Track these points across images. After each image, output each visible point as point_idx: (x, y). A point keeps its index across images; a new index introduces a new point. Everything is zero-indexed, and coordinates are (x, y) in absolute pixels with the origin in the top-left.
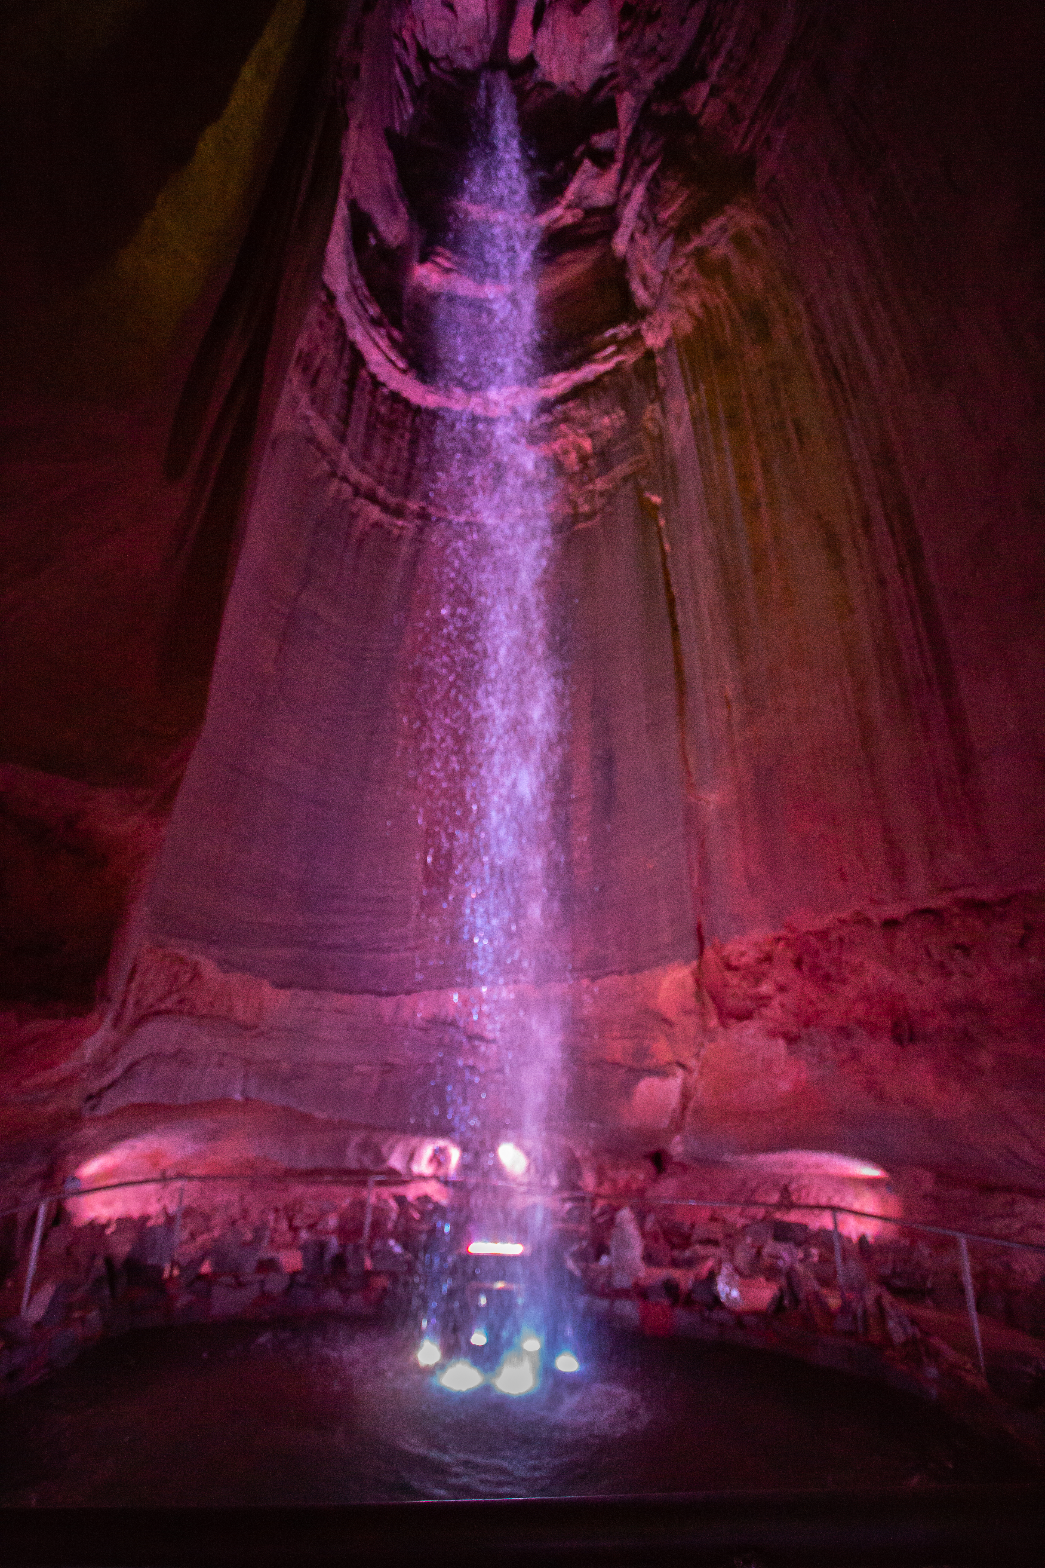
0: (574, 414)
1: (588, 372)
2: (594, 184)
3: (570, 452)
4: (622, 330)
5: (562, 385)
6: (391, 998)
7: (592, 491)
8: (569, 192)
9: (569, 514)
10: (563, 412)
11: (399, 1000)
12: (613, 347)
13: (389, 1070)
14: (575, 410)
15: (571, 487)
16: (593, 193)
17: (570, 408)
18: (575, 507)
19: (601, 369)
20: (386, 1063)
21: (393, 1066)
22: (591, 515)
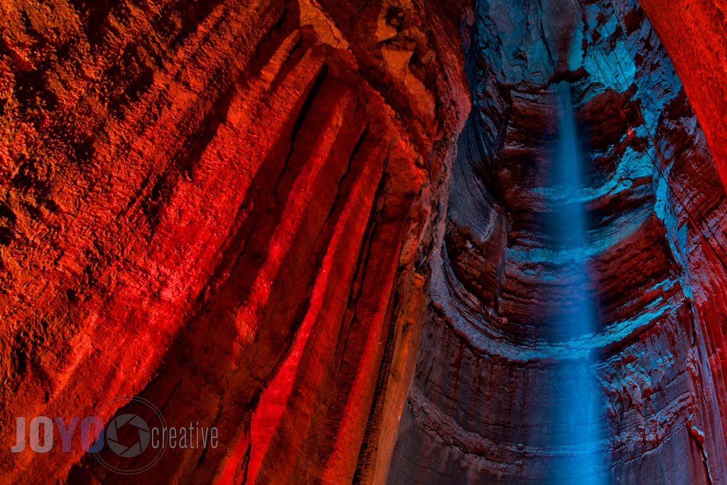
0: (636, 355)
1: (643, 319)
2: (637, 163)
3: (636, 387)
4: (666, 283)
5: (626, 330)
7: (655, 421)
8: (619, 168)
9: (639, 441)
10: (628, 352)
12: (661, 298)
14: (637, 351)
15: (639, 416)
16: (636, 168)
17: (633, 349)
18: (643, 435)
19: (654, 316)
22: (655, 443)
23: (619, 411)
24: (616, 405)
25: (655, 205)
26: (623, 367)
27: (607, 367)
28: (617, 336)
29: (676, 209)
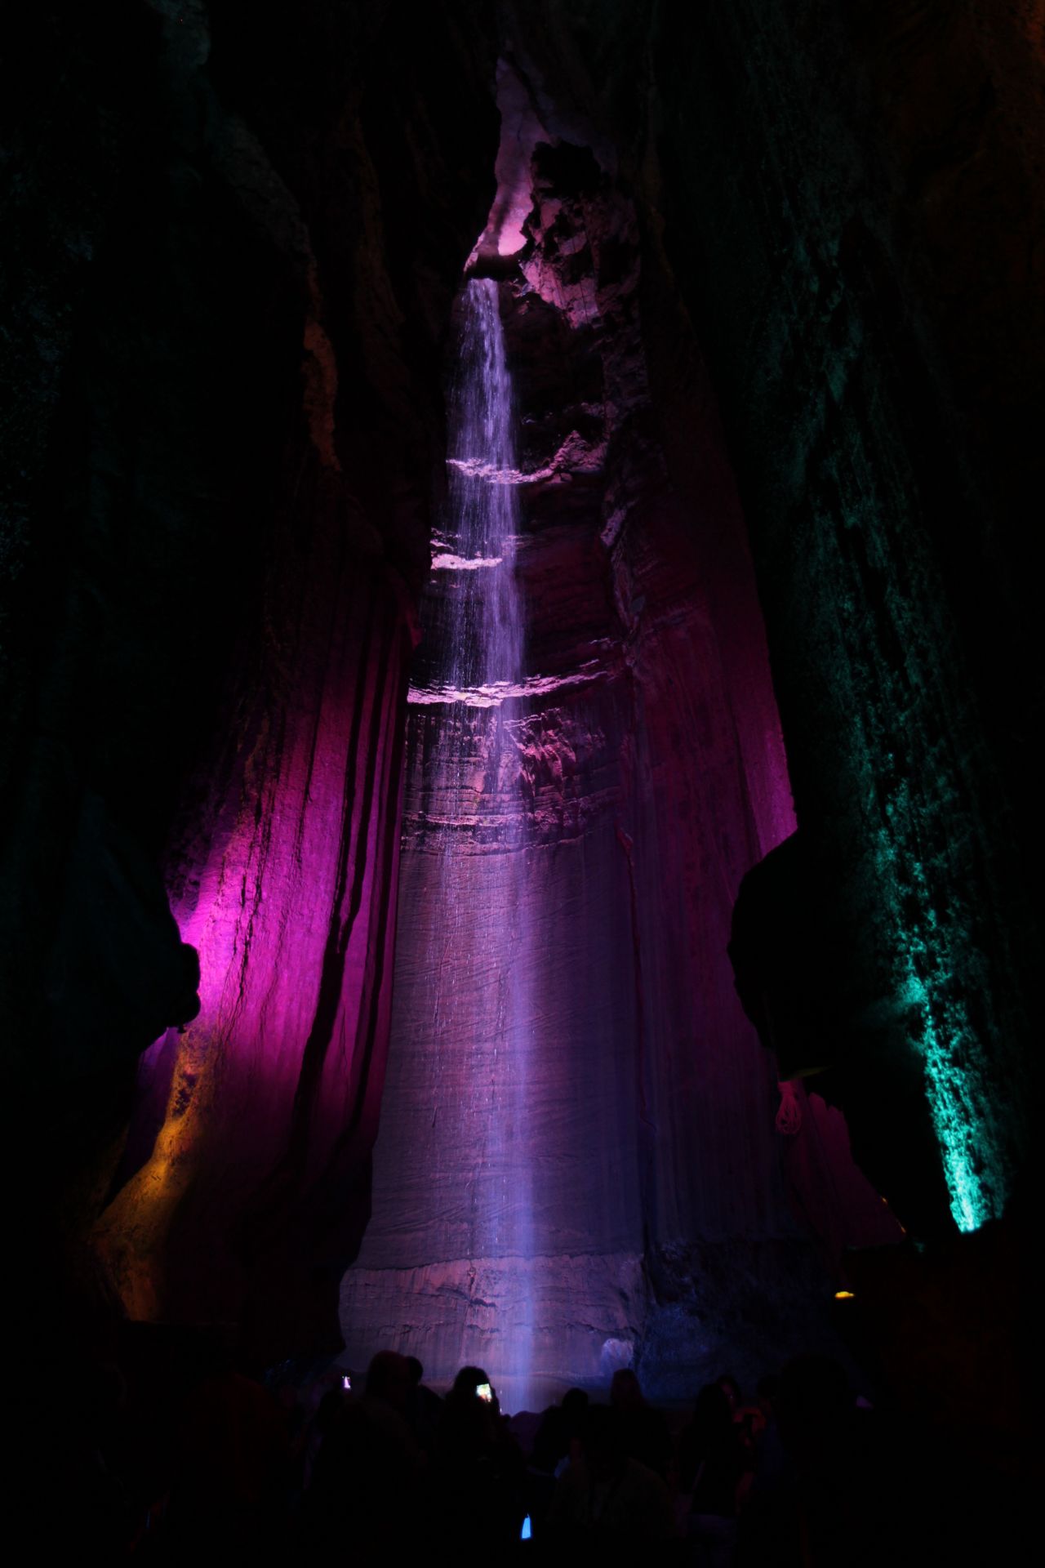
0: (560, 720)
2: (582, 455)
3: (557, 760)
4: (605, 642)
5: (549, 687)
6: (408, 1271)
7: (575, 806)
8: (558, 455)
9: (556, 824)
10: (551, 715)
11: (414, 1272)
12: (597, 660)
13: (408, 1332)
14: (561, 717)
15: (557, 795)
16: (581, 462)
17: (558, 713)
18: (561, 819)
19: (586, 678)
20: (405, 1326)
21: (411, 1327)
22: (574, 832)
23: (534, 783)
24: (531, 775)
25: (602, 531)
26: (543, 732)
27: (523, 727)
28: (539, 691)
29: (635, 570)
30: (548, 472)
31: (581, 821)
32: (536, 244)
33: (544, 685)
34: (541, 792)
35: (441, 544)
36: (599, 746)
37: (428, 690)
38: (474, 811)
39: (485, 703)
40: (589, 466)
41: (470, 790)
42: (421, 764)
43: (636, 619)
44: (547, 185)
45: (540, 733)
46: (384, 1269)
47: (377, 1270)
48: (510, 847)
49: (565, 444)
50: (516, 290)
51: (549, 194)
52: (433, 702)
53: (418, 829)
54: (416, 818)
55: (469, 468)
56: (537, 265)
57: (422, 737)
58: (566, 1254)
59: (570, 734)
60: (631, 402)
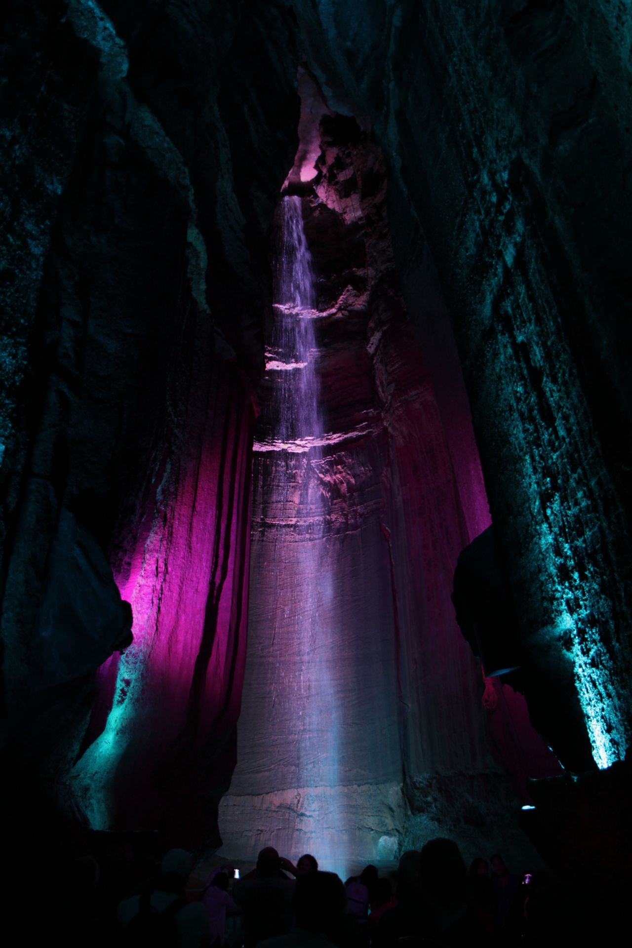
2: (354, 300)
3: (343, 483)
4: (371, 412)
5: (338, 439)
6: (259, 796)
7: (355, 511)
8: (340, 300)
9: (343, 522)
10: (339, 456)
11: (263, 797)
12: (366, 423)
13: (260, 834)
14: (346, 458)
15: (344, 505)
16: (354, 304)
17: (343, 455)
18: (347, 519)
19: (360, 434)
20: (258, 830)
21: (262, 831)
22: (355, 527)
23: (330, 498)
24: (328, 493)
25: (367, 345)
26: (335, 467)
27: (323, 464)
28: (331, 442)
29: (388, 368)
30: (334, 310)
31: (359, 520)
32: (323, 174)
33: (335, 439)
34: (334, 503)
35: (270, 355)
36: (369, 474)
37: (264, 443)
38: (294, 516)
39: (300, 450)
40: (358, 306)
41: (291, 503)
42: (261, 488)
43: (390, 397)
44: (329, 139)
45: (333, 467)
46: (245, 795)
47: (241, 796)
48: (316, 536)
49: (344, 293)
50: (312, 202)
51: (331, 144)
52: (268, 450)
53: (261, 527)
54: (259, 520)
55: (286, 309)
56: (324, 187)
57: (262, 471)
58: (355, 784)
59: (351, 468)
60: (383, 268)
